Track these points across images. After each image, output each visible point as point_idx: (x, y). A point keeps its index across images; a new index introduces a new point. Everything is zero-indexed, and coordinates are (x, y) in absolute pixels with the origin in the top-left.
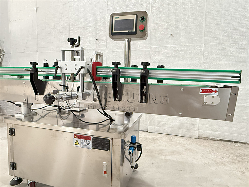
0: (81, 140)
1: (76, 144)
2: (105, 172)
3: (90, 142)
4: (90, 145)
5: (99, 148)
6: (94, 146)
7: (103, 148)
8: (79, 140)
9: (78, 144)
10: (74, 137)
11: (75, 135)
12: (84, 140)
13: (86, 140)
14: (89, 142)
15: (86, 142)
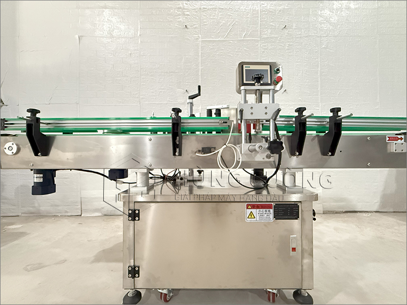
0: (258, 210)
1: (250, 217)
2: (294, 249)
3: (272, 211)
4: (272, 216)
5: (284, 217)
6: (277, 216)
7: (290, 217)
8: (254, 211)
9: (253, 217)
10: (247, 208)
11: (248, 206)
12: (261, 210)
13: (264, 210)
14: (269, 211)
15: (265, 212)
